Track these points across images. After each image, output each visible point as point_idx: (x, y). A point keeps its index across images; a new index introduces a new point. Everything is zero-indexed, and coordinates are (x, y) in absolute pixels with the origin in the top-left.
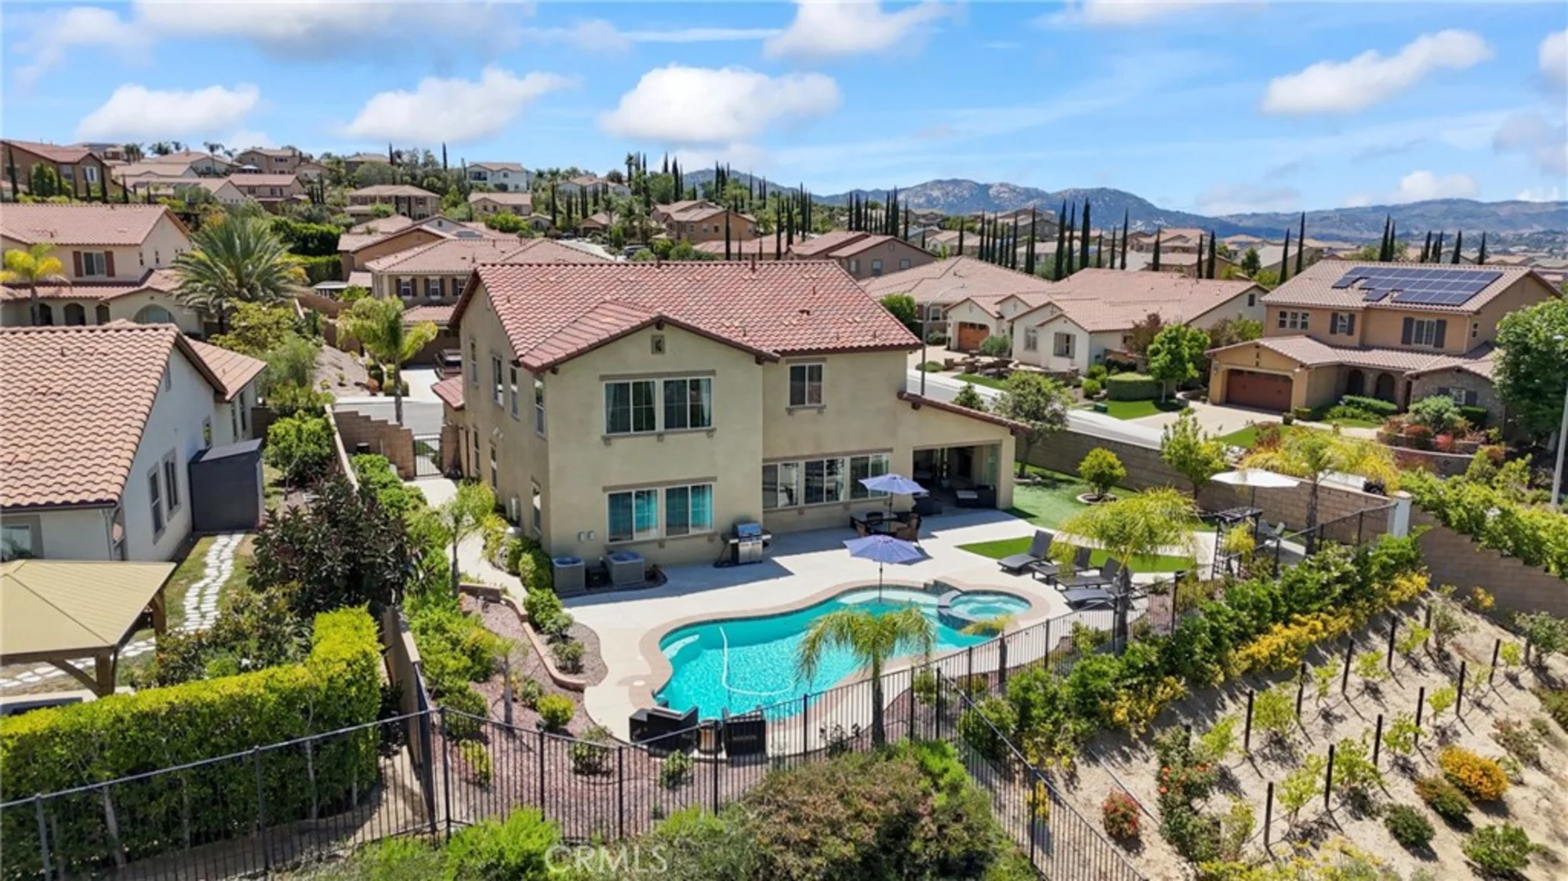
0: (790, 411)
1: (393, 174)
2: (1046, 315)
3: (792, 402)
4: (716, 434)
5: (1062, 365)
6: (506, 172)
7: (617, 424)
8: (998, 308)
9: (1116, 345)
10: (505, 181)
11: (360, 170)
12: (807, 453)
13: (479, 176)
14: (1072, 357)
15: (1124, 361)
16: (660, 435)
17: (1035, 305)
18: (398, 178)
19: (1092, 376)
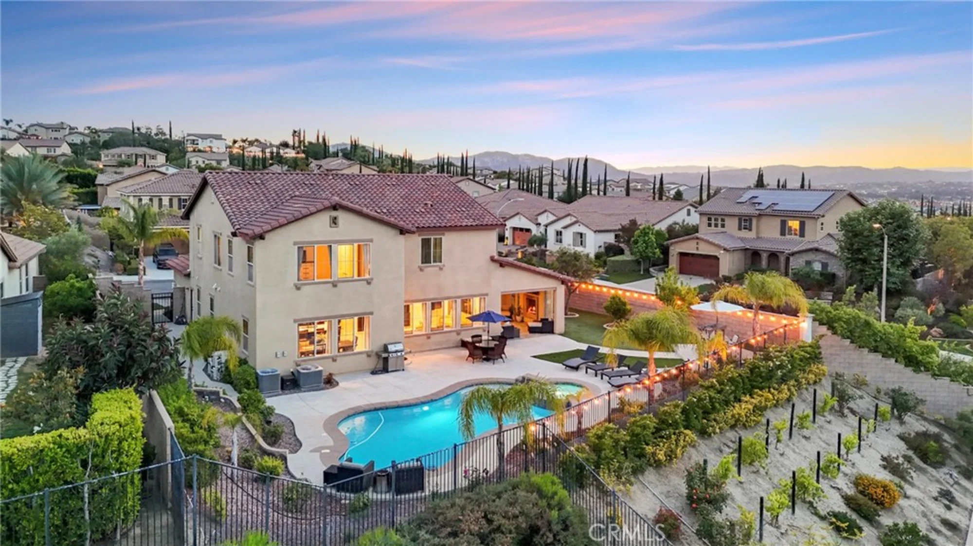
0: (421, 268)
1: (134, 140)
3: (423, 262)
4: (373, 282)
5: (579, 250)
6: (211, 140)
10: (211, 145)
12: (432, 296)
13: (193, 142)
14: (585, 245)
16: (335, 283)
18: (137, 143)
19: (598, 258)
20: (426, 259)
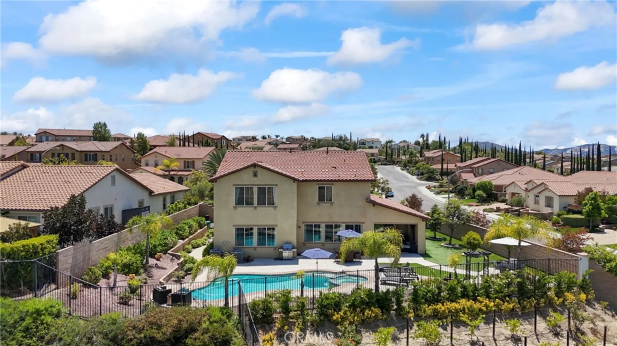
0: (318, 204)
1: (332, 143)
2: (542, 188)
3: (319, 200)
4: (277, 208)
5: (547, 211)
6: (373, 141)
7: (240, 202)
8: (526, 186)
9: (572, 201)
10: (372, 145)
11: (321, 142)
12: (325, 221)
13: (363, 144)
14: (552, 207)
15: (574, 209)
16: (255, 207)
17: (538, 184)
18: (333, 144)
19: (559, 215)
20: (321, 198)
